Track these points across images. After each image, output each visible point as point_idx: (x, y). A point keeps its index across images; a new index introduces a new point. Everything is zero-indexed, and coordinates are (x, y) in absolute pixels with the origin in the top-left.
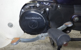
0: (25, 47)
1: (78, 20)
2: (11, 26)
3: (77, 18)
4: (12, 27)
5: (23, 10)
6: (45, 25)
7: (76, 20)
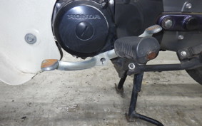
0: (60, 98)
1: (171, 25)
2: (33, 40)
3: (169, 21)
4: (35, 44)
5: (59, 5)
6: (107, 32)
7: (168, 25)
